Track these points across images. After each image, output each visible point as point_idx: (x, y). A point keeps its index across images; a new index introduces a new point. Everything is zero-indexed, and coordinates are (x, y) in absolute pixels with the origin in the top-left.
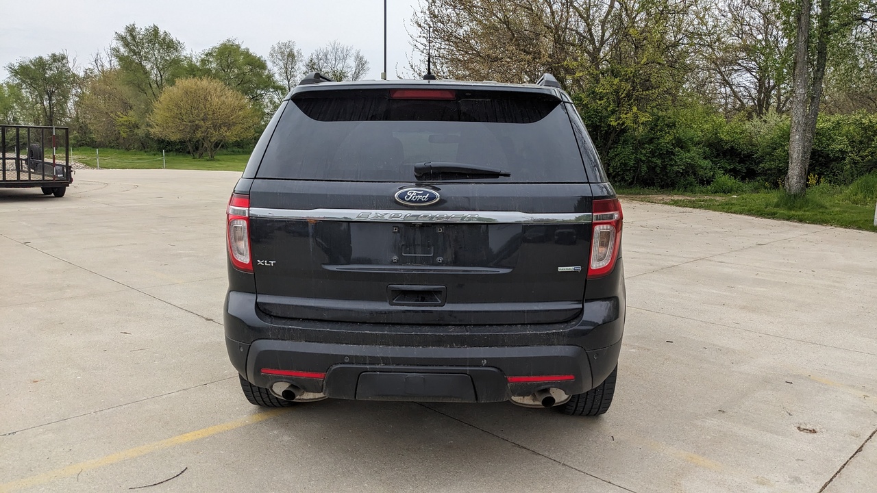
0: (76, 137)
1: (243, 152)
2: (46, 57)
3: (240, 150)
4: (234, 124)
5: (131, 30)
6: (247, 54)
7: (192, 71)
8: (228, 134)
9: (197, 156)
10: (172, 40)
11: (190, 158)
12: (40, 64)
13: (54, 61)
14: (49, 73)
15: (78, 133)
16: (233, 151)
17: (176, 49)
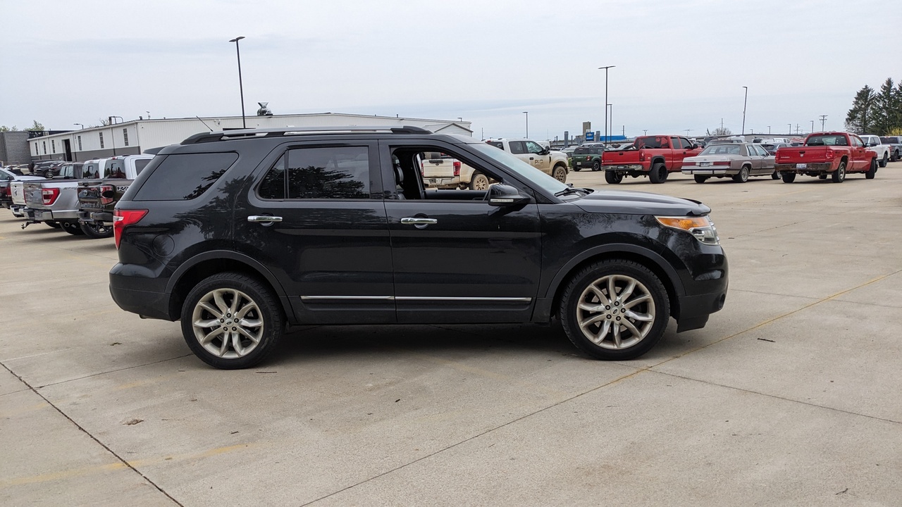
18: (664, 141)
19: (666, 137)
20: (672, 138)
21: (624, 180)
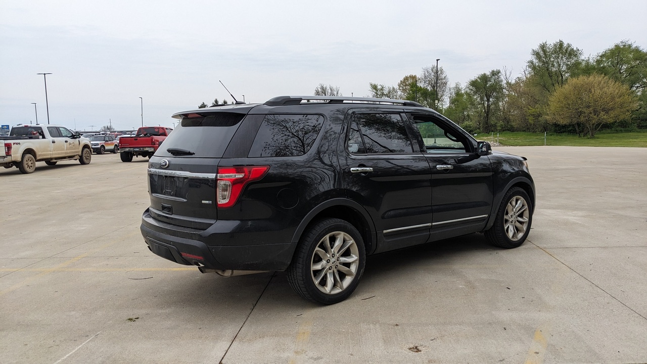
0: (501, 125)
1: (625, 131)
2: (488, 73)
3: (622, 129)
4: (612, 109)
5: (543, 47)
6: (637, 51)
7: (588, 70)
8: (605, 117)
9: (582, 134)
10: (573, 49)
11: (577, 137)
12: (484, 78)
13: (493, 75)
14: (489, 84)
15: (503, 122)
16: (616, 130)
17: (576, 55)
18: (161, 131)
19: (163, 128)
20: (166, 129)
21: (135, 158)
